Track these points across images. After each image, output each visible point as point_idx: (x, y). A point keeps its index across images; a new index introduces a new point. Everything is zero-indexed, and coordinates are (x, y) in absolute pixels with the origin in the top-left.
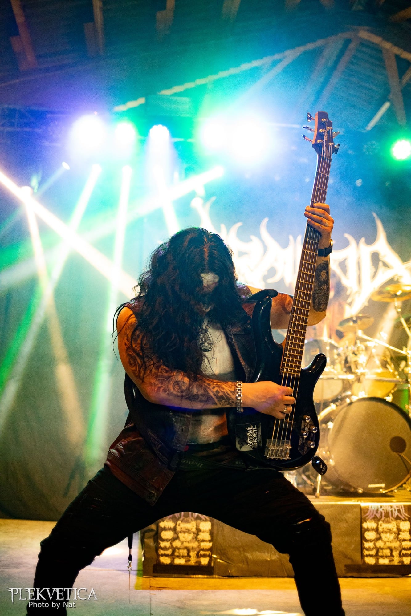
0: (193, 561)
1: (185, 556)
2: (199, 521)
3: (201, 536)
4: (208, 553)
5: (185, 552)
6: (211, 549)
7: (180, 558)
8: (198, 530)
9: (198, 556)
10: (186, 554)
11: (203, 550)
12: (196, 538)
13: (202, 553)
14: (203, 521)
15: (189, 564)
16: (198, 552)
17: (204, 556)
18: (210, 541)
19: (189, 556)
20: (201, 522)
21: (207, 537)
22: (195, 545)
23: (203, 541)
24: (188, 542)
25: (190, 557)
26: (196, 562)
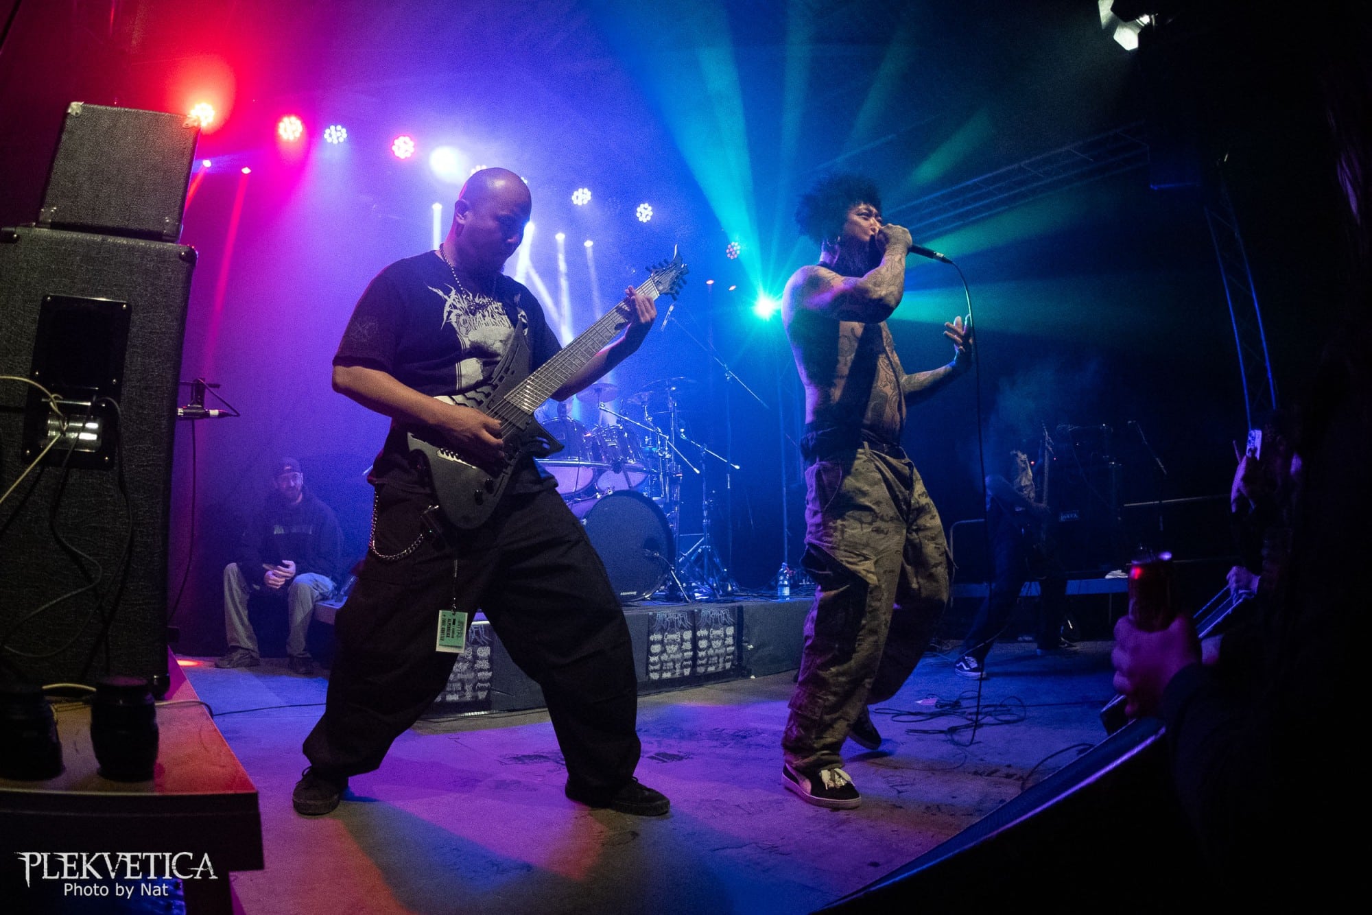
0: (468, 696)
1: (459, 691)
2: (476, 646)
3: (478, 665)
4: (487, 685)
5: (459, 685)
6: (490, 680)
7: (453, 694)
8: (475, 657)
9: (474, 689)
10: (460, 689)
11: (481, 681)
12: (472, 668)
13: (480, 685)
14: (482, 645)
15: (463, 699)
16: (475, 685)
17: (482, 689)
18: (489, 670)
19: (463, 689)
20: (479, 646)
21: (485, 664)
22: (471, 675)
23: (481, 670)
24: (463, 673)
25: (465, 691)
26: (472, 697)
